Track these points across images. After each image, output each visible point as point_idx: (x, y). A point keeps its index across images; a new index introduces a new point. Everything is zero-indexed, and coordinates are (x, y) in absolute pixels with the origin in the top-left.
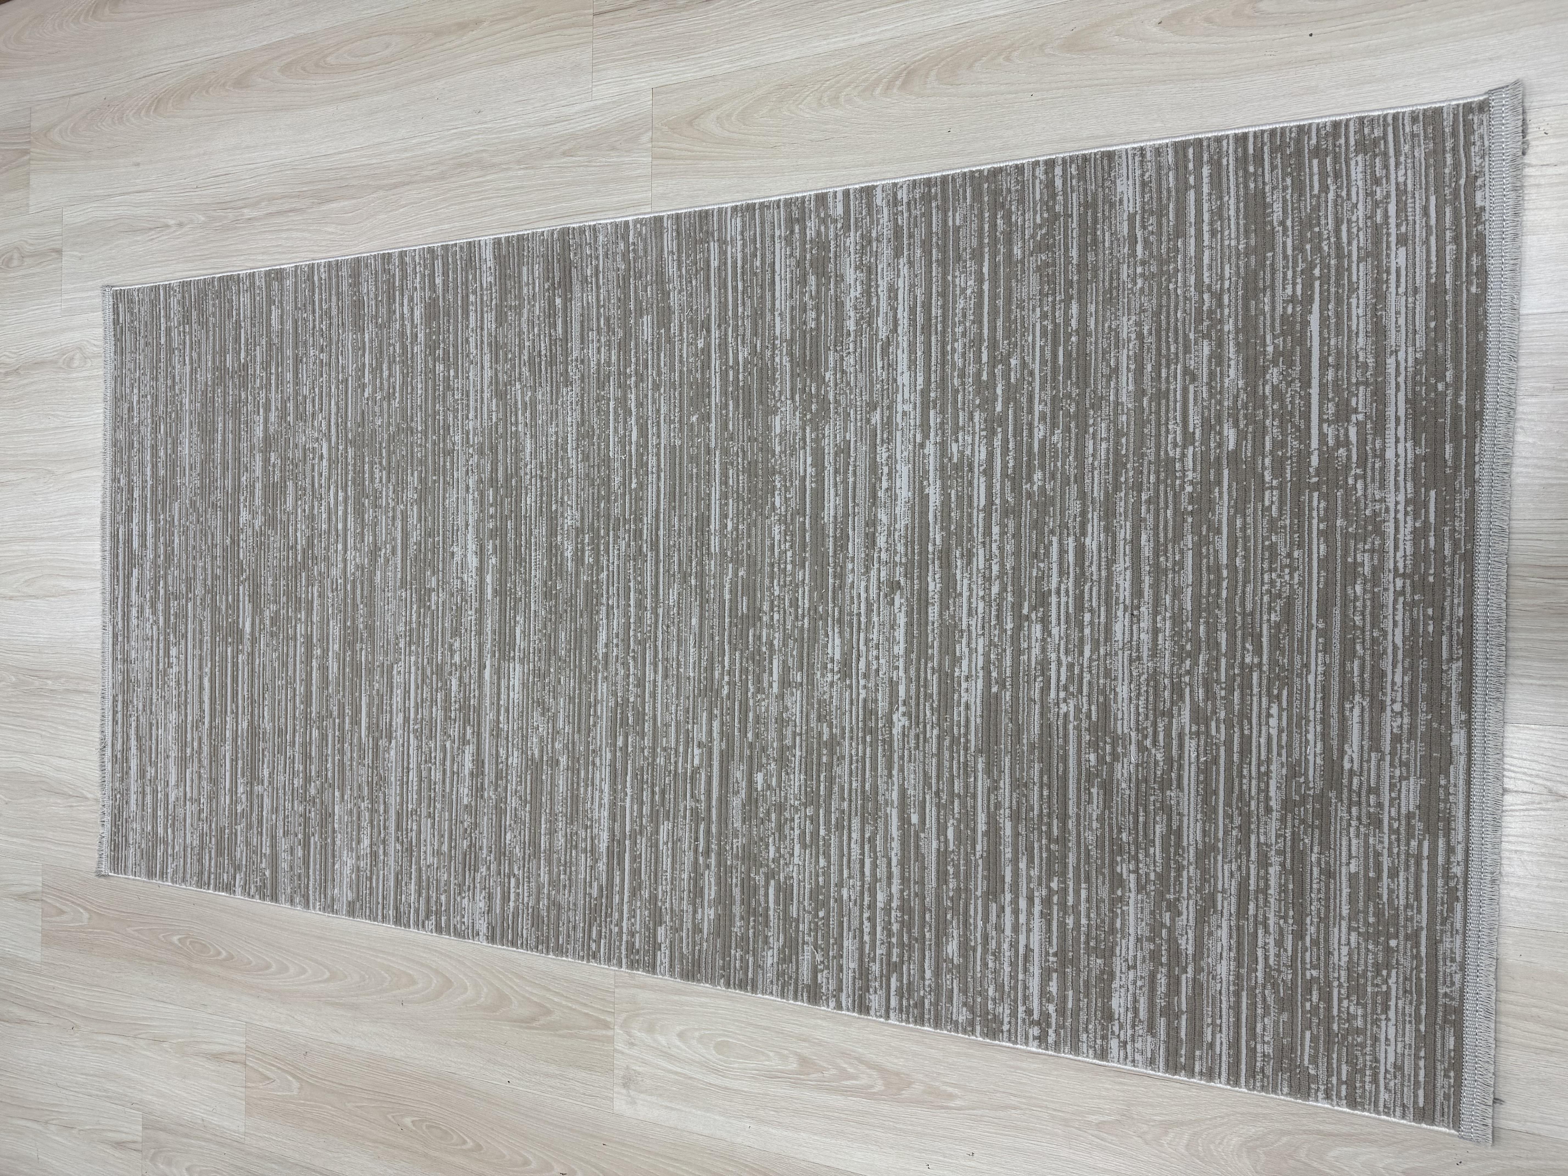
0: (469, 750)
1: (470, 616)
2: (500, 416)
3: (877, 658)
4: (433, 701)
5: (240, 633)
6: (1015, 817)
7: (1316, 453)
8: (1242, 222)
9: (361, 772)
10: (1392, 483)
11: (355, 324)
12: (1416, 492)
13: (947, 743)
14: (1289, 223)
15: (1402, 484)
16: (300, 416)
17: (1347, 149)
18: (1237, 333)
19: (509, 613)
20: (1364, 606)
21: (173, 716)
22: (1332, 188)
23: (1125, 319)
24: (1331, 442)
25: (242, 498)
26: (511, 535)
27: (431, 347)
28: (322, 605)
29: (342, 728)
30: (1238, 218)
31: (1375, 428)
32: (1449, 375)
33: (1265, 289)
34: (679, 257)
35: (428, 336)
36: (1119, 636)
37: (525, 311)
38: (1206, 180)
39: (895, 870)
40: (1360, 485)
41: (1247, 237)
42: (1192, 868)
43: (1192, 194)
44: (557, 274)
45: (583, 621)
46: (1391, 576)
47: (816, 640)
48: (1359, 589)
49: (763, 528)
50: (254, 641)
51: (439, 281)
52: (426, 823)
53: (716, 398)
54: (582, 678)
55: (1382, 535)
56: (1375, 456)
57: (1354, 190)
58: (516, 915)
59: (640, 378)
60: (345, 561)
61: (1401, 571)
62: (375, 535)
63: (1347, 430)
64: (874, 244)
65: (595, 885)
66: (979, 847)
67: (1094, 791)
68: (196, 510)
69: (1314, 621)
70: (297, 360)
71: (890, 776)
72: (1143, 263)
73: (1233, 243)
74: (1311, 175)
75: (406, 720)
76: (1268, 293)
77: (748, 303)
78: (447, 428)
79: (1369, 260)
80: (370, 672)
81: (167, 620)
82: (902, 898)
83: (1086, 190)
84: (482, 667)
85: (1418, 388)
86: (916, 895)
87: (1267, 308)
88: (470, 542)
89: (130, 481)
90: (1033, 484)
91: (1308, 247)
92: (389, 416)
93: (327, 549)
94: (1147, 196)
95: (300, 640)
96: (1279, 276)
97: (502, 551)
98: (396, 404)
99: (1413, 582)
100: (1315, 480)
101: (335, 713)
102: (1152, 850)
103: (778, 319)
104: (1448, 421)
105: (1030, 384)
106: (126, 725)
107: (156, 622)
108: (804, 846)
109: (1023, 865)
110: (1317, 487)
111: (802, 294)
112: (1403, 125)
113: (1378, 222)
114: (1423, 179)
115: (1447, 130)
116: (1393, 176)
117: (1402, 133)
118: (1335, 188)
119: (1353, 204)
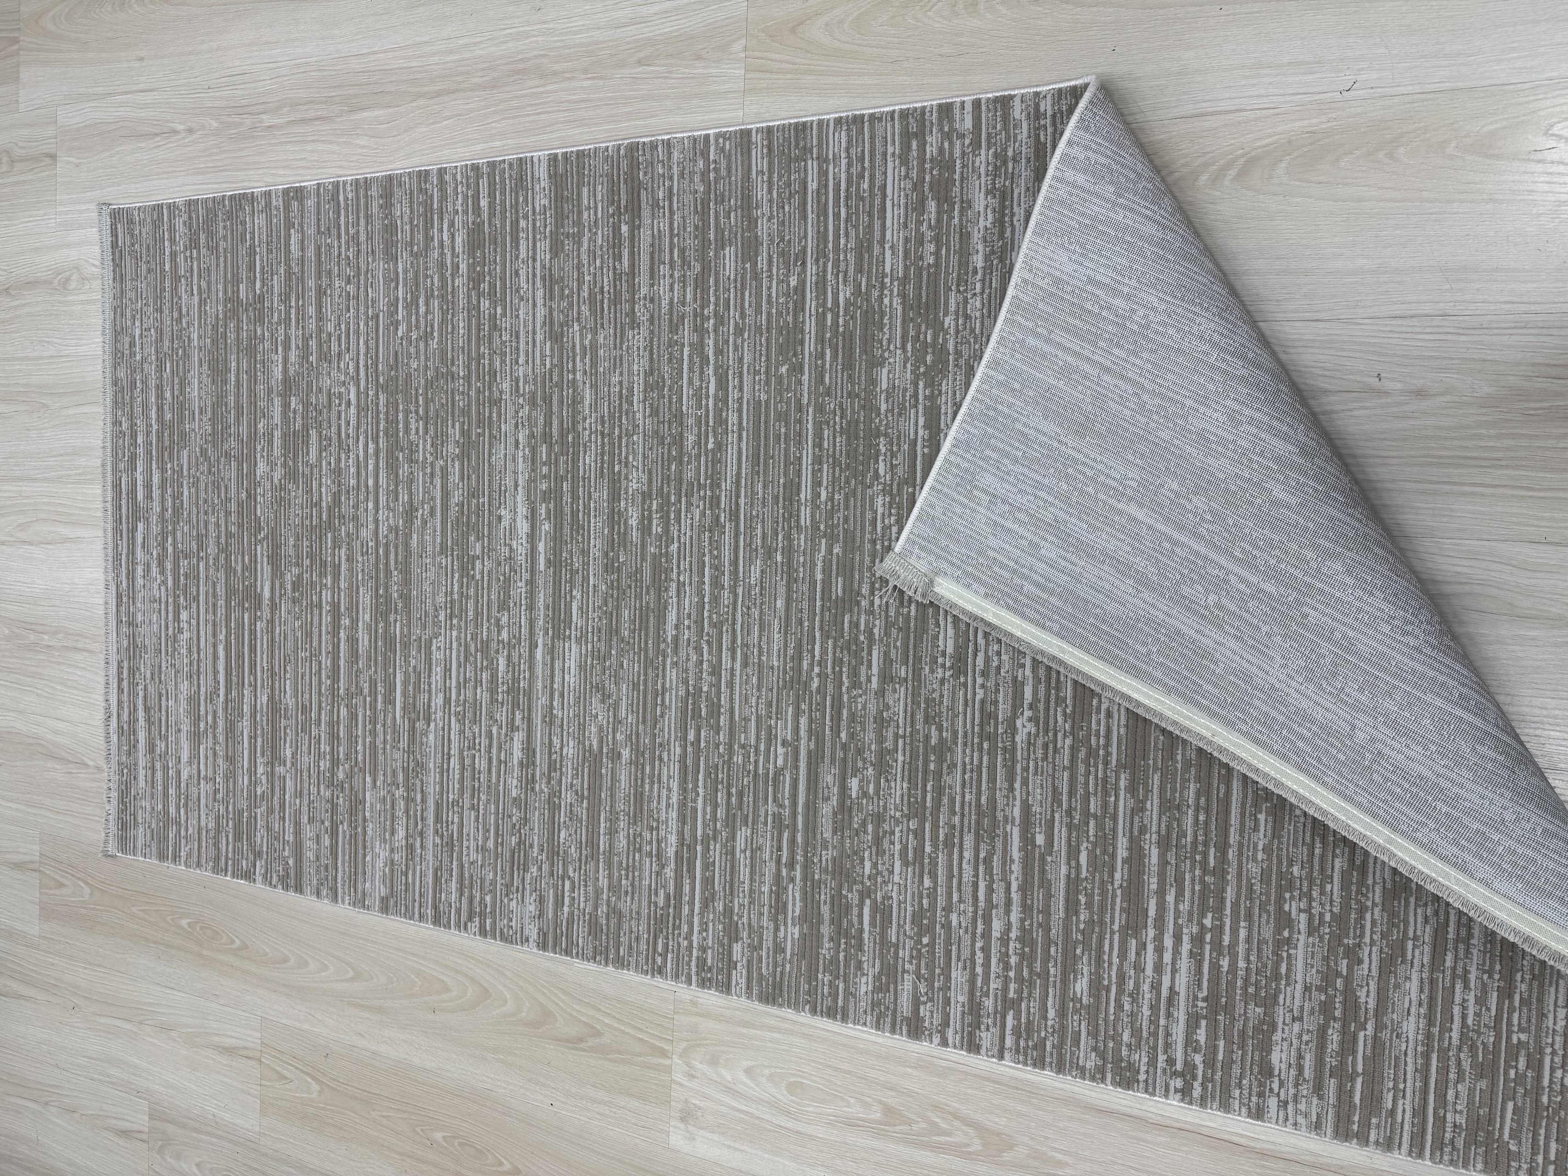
0: (519, 737)
1: (520, 588)
2: (555, 361)
3: (999, 654)
4: (478, 682)
5: (259, 598)
6: (1164, 843)
9: (396, 756)
11: (386, 252)
13: (1082, 754)
16: (325, 356)
19: (565, 587)
21: (184, 687)
25: (259, 448)
26: (567, 498)
27: (475, 280)
28: (350, 570)
29: (373, 707)
34: (770, 178)
35: (471, 267)
37: (585, 240)
39: (1015, 896)
42: (1377, 911)
44: (623, 197)
45: (650, 599)
47: (925, 631)
49: (863, 499)
50: (274, 607)
51: (484, 203)
52: (469, 816)
53: (810, 346)
54: (648, 663)
58: (570, 922)
59: (720, 320)
60: (376, 521)
62: (411, 494)
64: (1010, 165)
65: (662, 893)
66: (1118, 876)
67: (1262, 817)
68: (207, 458)
70: (321, 293)
71: (1011, 789)
75: (447, 701)
77: (853, 233)
78: (493, 374)
80: (406, 646)
81: (176, 580)
82: (1022, 928)
84: (533, 646)
86: (1040, 925)
88: (519, 505)
89: (133, 425)
92: (427, 359)
93: (356, 507)
95: (326, 608)
97: (557, 516)
98: (434, 344)
101: (366, 691)
102: (1328, 887)
103: (888, 253)
106: (133, 694)
107: (164, 582)
108: (906, 863)
109: (1170, 898)
111: (919, 223)
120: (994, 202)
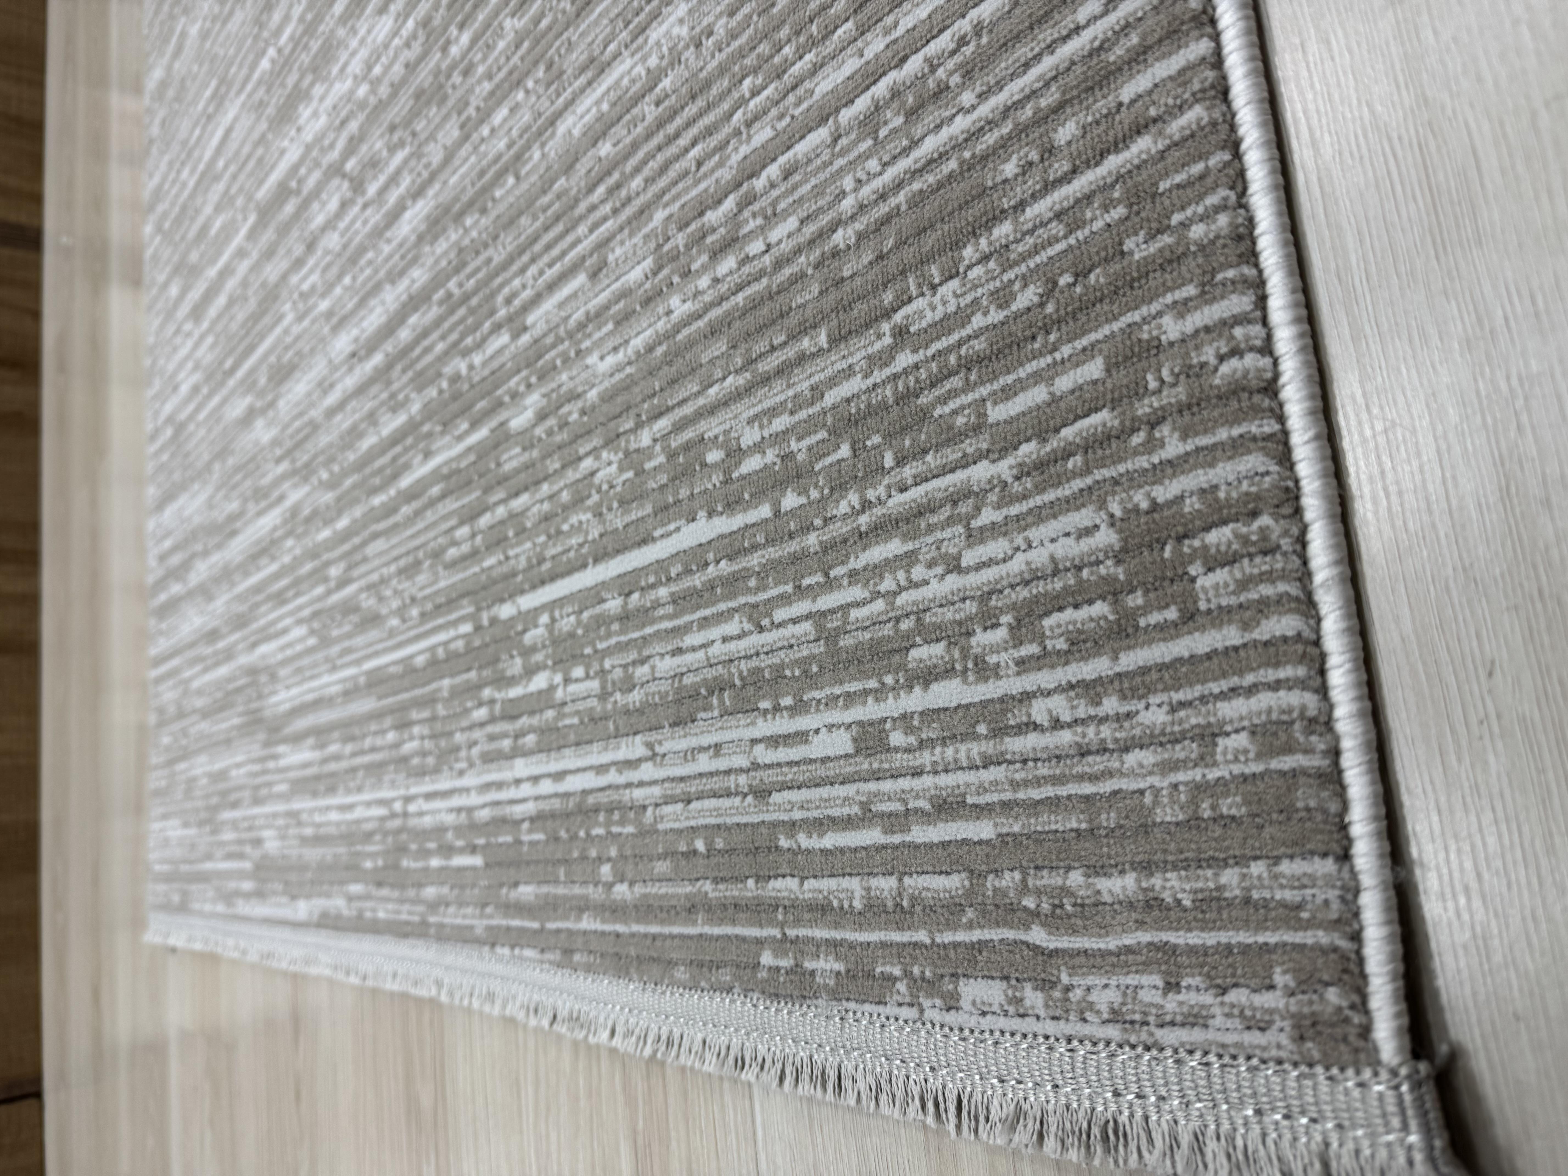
7: (514, 610)
8: (901, 197)
10: (489, 778)
12: (480, 828)
14: (903, 360)
18: (666, 335)
22: (1004, 468)
24: (527, 638)
30: (914, 174)
31: (547, 727)
32: (621, 890)
33: (747, 364)
40: (484, 712)
55: (438, 769)
56: (515, 736)
57: (996, 547)
63: (544, 666)
73: (848, 204)
74: (1050, 373)
76: (741, 380)
85: (602, 817)
87: (714, 392)
91: (844, 451)
96: (776, 393)
100: (485, 619)
104: (562, 890)
110: (478, 626)
112: (1252, 690)
113: (914, 653)
114: (1049, 791)
115: (1230, 877)
116: (1046, 678)
117: (1215, 687)
118: (1007, 476)
119: (958, 557)
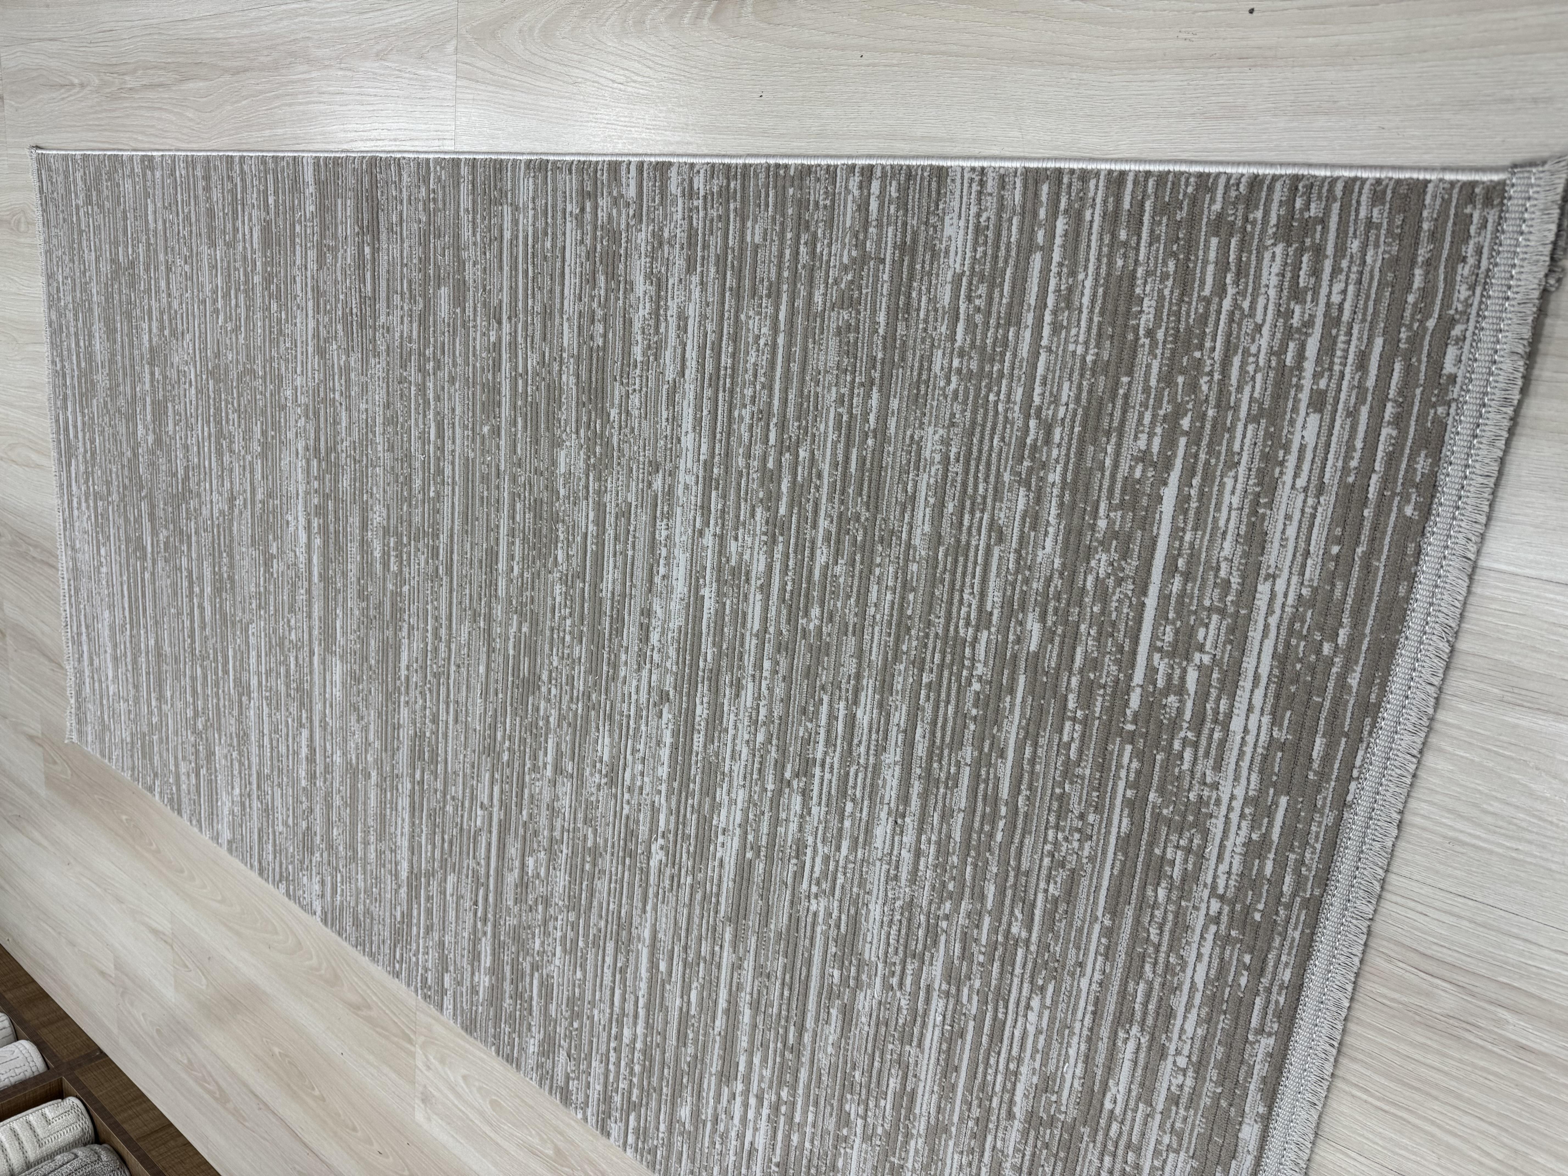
0: (305, 733)
1: (302, 594)
2: (321, 377)
3: (642, 774)
4: (278, 674)
5: (144, 550)
6: (755, 1007)
7: (1138, 690)
8: (1096, 319)
9: (232, 721)
10: (1232, 766)
11: (209, 237)
12: (1262, 792)
13: (699, 896)
14: (1160, 335)
15: (1244, 773)
16: (174, 333)
17: (1263, 231)
18: (1063, 489)
19: (331, 603)
20: (1164, 918)
21: (107, 614)
22: (1231, 291)
23: (931, 430)
24: (1160, 683)
25: (138, 410)
26: (331, 517)
27: (267, 280)
28: (197, 543)
29: (216, 673)
30: (1091, 311)
31: (1222, 681)
32: (1343, 634)
33: (1108, 434)
34: (474, 218)
35: (264, 266)
36: (878, 843)
37: (339, 256)
38: (1058, 241)
39: (642, 1012)
40: (1188, 754)
41: (1098, 346)
42: (920, 1141)
43: (1037, 259)
44: (366, 216)
45: (390, 634)
46: (1206, 893)
47: (588, 732)
48: (1162, 893)
49: (546, 584)
50: (154, 561)
51: (271, 200)
52: (277, 793)
53: (505, 411)
54: (388, 696)
55: (1206, 833)
56: (1215, 721)
57: (1261, 301)
58: (341, 909)
59: (438, 367)
60: (211, 502)
61: (1221, 891)
62: (231, 482)
63: (1184, 671)
65: (399, 909)
66: (718, 1023)
67: (834, 1012)
68: (108, 411)
69: (1099, 914)
70: (168, 268)
71: (644, 910)
72: (961, 354)
73: (1080, 350)
74: (1205, 262)
75: (260, 684)
76: (1113, 440)
77: (538, 296)
78: (280, 379)
79: (1263, 421)
80: (233, 624)
81: (96, 518)
82: (645, 1043)
83: (905, 224)
84: (312, 653)
85: (1294, 642)
86: (658, 1045)
87: (1108, 462)
88: (300, 514)
89: (63, 367)
90: (810, 620)
91: (1180, 379)
92: (237, 352)
93: (199, 484)
94: (980, 249)
95: (185, 573)
96: (1132, 417)
97: (325, 532)
98: (242, 339)
99: (1232, 911)
100: (1130, 727)
101: (212, 657)
102: (883, 1102)
103: (566, 325)
104: (1327, 704)
105: (818, 488)
106: (78, 610)
107: (90, 518)
108: (565, 951)
109: (757, 1060)
110: (1131, 738)
111: (592, 298)
112: (1358, 202)
113: (1288, 363)
114: (1371, 303)
115: (1425, 226)
116: (1324, 291)
117: (1353, 217)
118: (1234, 291)
119: (1256, 324)
120: (652, 289)
